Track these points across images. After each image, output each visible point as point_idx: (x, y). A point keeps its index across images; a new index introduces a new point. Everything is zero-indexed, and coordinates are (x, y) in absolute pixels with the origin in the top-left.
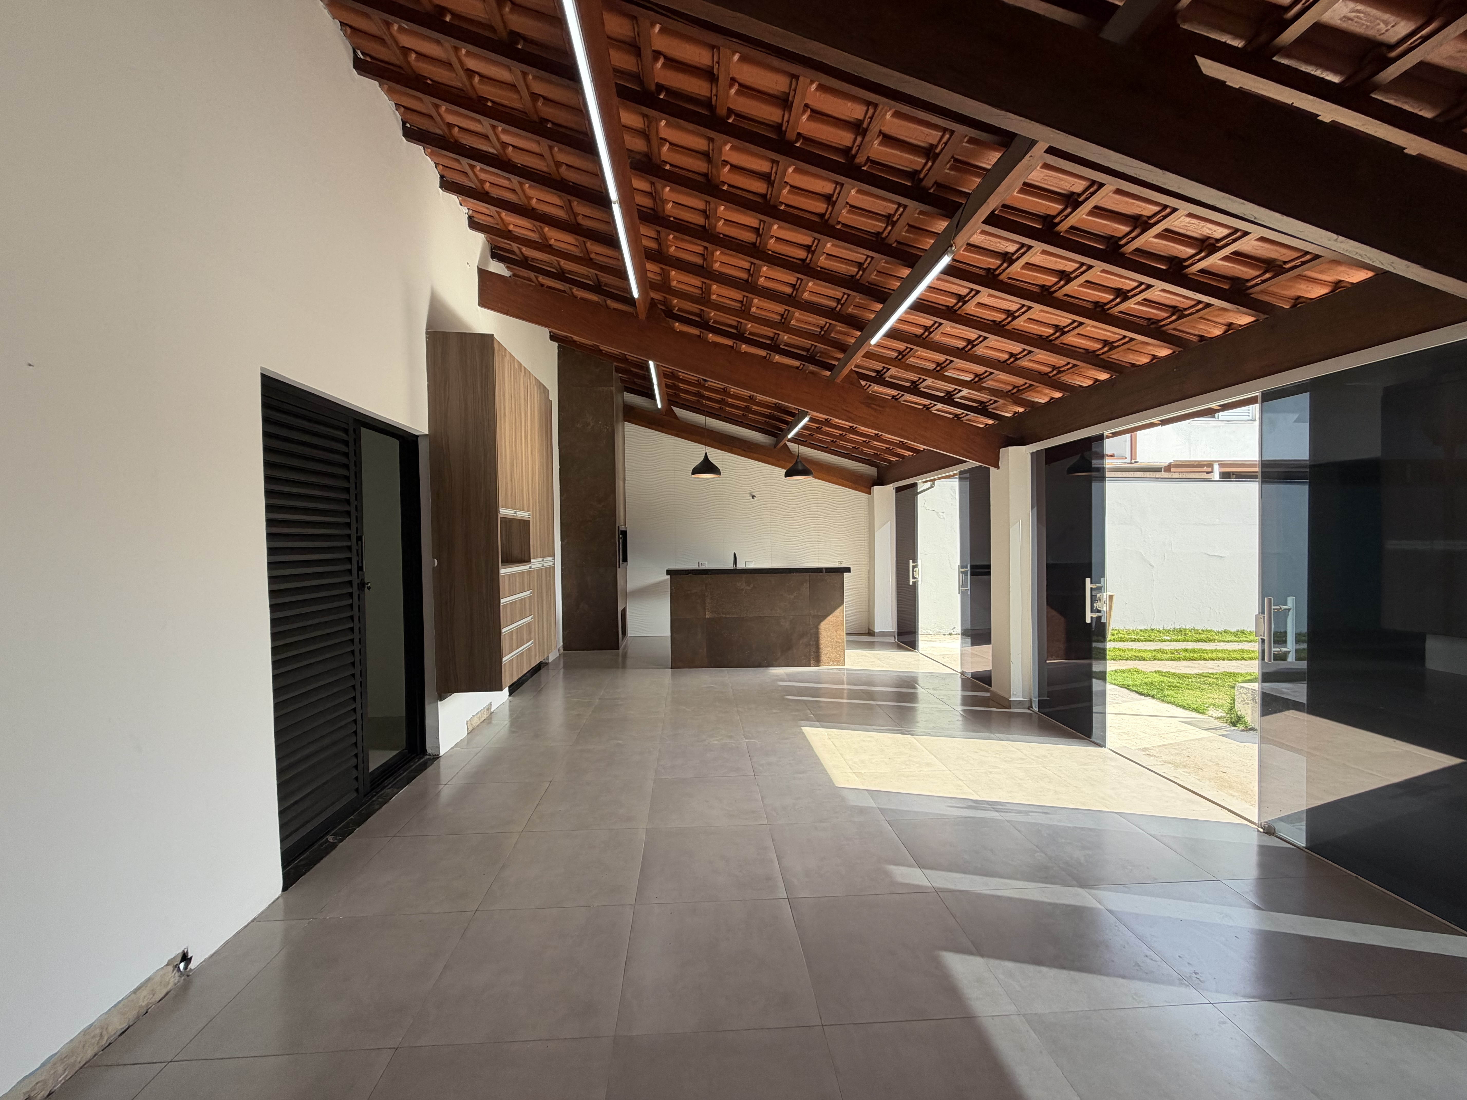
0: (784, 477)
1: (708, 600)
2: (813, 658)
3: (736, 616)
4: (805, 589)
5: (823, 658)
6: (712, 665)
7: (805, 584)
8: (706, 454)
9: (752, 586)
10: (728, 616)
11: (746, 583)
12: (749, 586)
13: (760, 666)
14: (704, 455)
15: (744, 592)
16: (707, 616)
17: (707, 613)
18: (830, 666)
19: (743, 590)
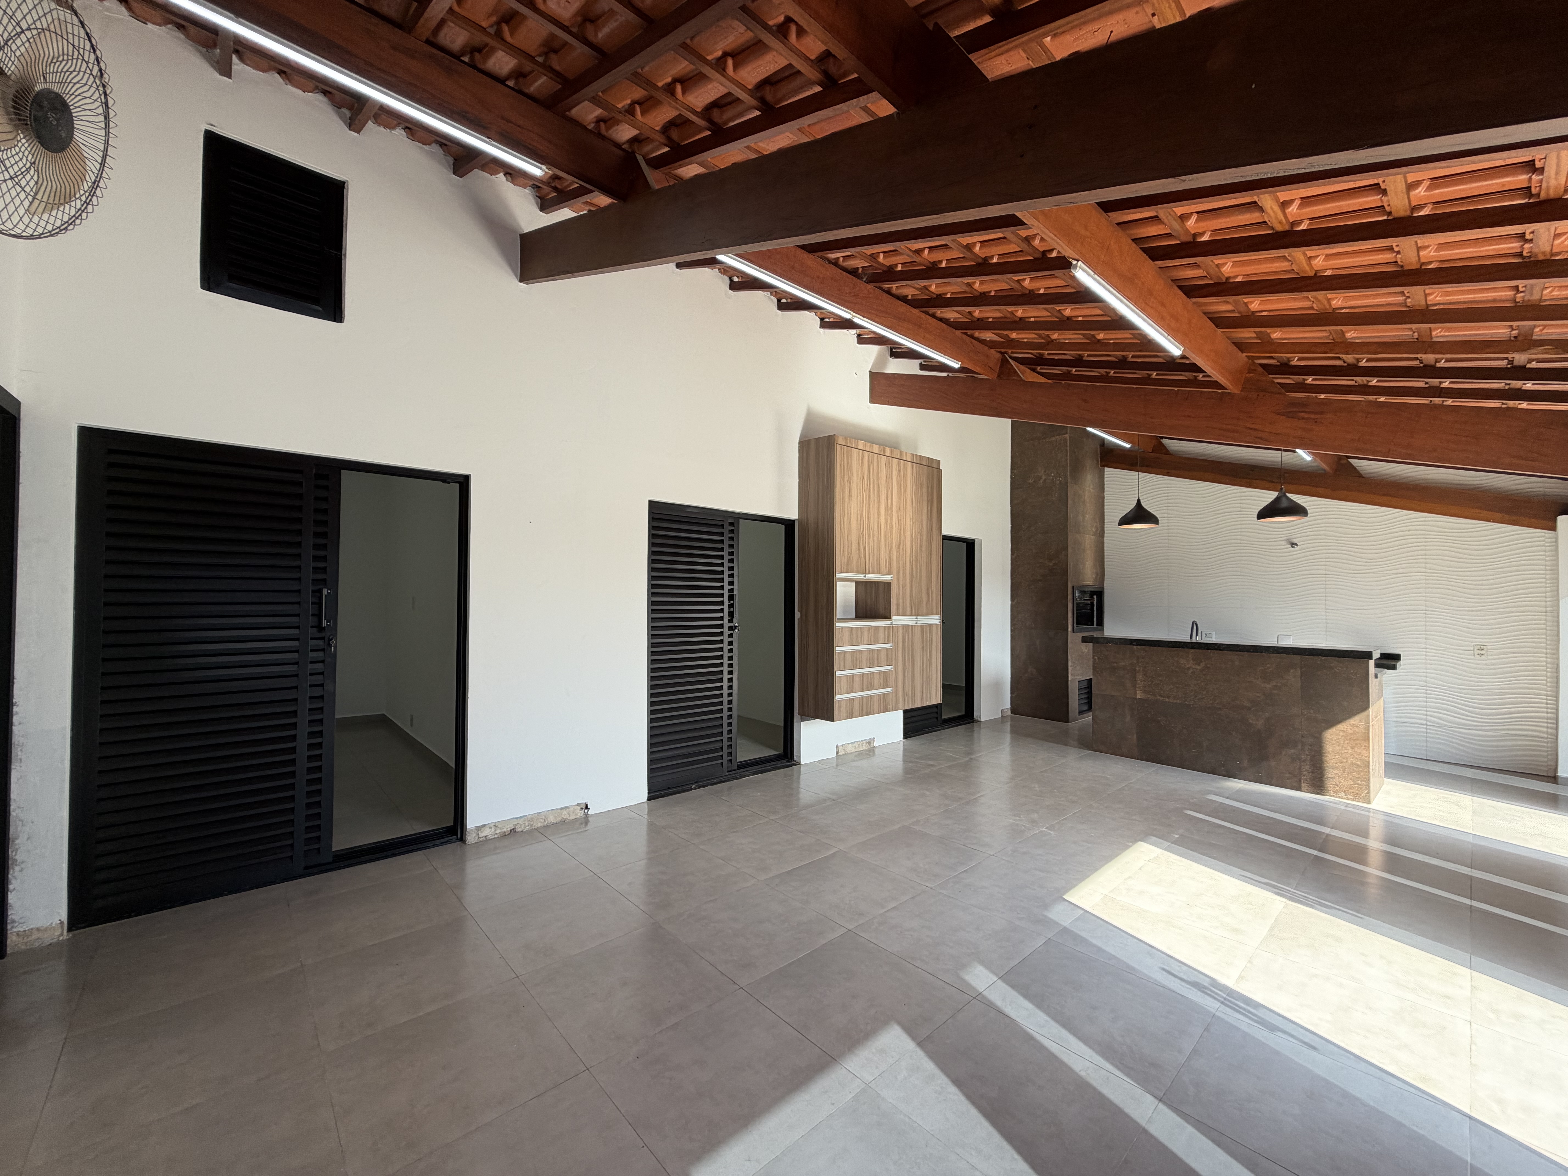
0: (1256, 519)
1: (1140, 677)
2: (1306, 780)
3: (1178, 701)
4: (1293, 678)
5: (1330, 784)
6: (1144, 757)
7: (1292, 671)
8: (1139, 501)
9: (1202, 665)
10: (1167, 700)
11: (1193, 659)
12: (1199, 665)
13: (1213, 772)
14: (1136, 502)
15: (1190, 672)
16: (1138, 697)
17: (1138, 692)
18: (1339, 797)
19: (1189, 669)
